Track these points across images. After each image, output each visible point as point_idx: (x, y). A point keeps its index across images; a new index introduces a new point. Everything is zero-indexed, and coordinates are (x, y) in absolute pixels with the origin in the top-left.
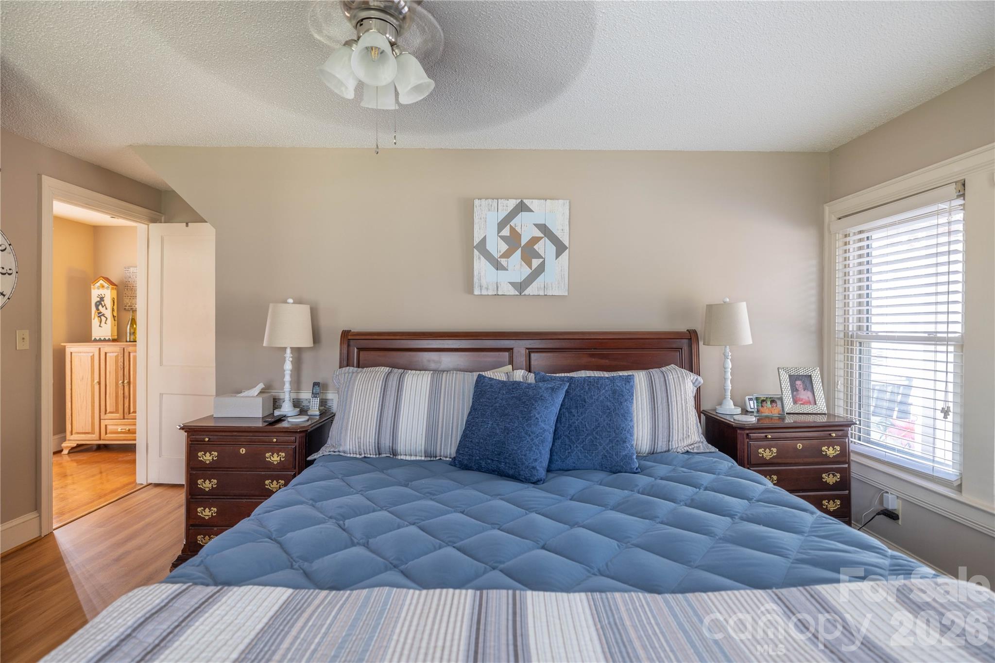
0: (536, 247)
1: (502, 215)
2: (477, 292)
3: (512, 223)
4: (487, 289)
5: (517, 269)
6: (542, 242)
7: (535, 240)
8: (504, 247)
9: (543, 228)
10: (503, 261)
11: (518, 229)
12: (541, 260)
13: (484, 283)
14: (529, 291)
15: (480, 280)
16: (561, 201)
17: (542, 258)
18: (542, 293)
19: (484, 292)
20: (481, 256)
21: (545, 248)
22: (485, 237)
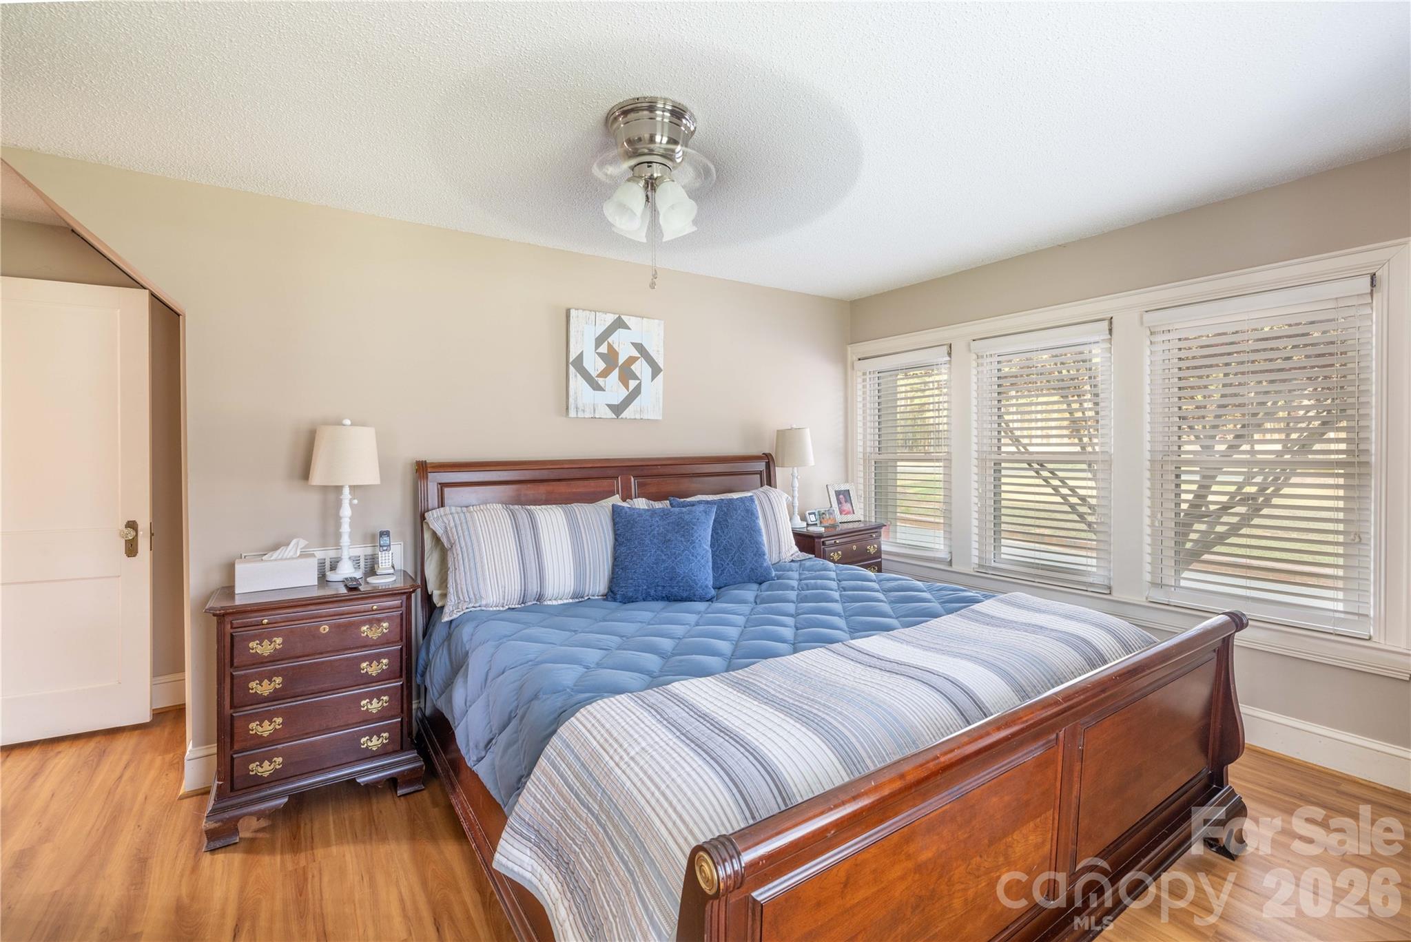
0: (633, 367)
1: (600, 329)
2: (572, 414)
3: (610, 340)
4: (584, 411)
5: (614, 390)
6: (638, 362)
7: (632, 360)
8: (601, 365)
9: (639, 347)
10: (601, 381)
11: (616, 346)
12: (638, 382)
13: (580, 406)
14: (625, 414)
15: (576, 400)
16: (656, 321)
17: (638, 379)
18: (638, 417)
19: (581, 415)
20: (578, 374)
21: (641, 368)
22: (582, 353)
